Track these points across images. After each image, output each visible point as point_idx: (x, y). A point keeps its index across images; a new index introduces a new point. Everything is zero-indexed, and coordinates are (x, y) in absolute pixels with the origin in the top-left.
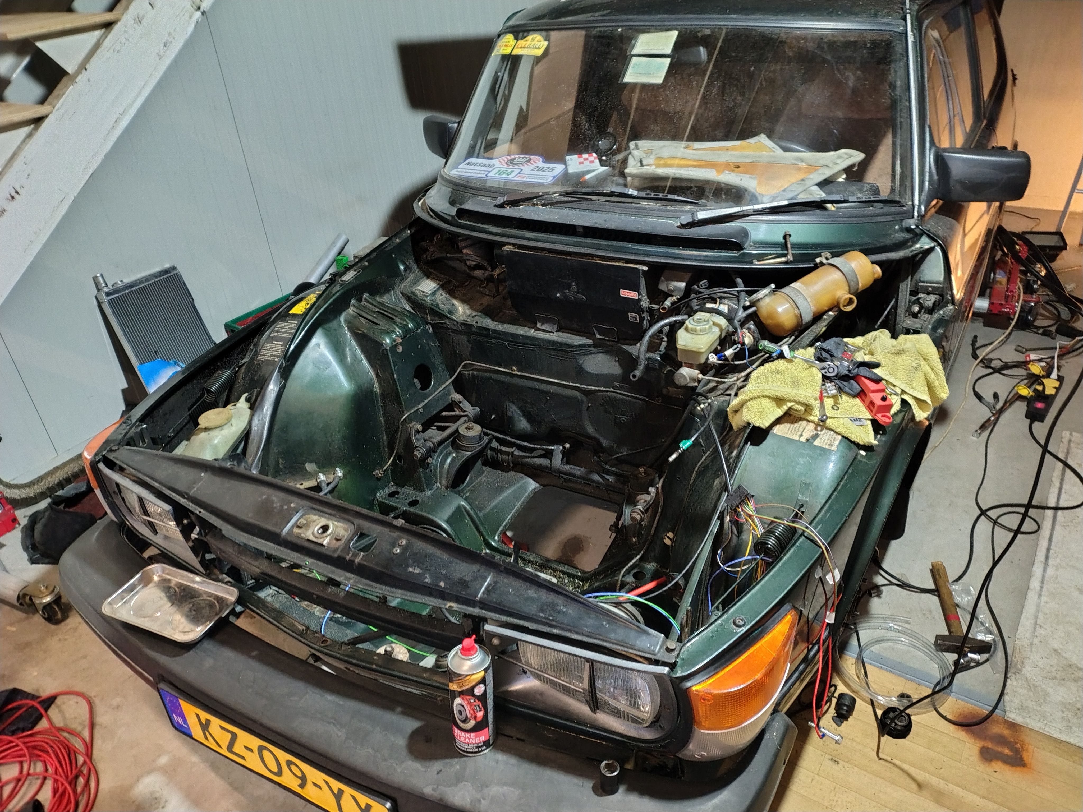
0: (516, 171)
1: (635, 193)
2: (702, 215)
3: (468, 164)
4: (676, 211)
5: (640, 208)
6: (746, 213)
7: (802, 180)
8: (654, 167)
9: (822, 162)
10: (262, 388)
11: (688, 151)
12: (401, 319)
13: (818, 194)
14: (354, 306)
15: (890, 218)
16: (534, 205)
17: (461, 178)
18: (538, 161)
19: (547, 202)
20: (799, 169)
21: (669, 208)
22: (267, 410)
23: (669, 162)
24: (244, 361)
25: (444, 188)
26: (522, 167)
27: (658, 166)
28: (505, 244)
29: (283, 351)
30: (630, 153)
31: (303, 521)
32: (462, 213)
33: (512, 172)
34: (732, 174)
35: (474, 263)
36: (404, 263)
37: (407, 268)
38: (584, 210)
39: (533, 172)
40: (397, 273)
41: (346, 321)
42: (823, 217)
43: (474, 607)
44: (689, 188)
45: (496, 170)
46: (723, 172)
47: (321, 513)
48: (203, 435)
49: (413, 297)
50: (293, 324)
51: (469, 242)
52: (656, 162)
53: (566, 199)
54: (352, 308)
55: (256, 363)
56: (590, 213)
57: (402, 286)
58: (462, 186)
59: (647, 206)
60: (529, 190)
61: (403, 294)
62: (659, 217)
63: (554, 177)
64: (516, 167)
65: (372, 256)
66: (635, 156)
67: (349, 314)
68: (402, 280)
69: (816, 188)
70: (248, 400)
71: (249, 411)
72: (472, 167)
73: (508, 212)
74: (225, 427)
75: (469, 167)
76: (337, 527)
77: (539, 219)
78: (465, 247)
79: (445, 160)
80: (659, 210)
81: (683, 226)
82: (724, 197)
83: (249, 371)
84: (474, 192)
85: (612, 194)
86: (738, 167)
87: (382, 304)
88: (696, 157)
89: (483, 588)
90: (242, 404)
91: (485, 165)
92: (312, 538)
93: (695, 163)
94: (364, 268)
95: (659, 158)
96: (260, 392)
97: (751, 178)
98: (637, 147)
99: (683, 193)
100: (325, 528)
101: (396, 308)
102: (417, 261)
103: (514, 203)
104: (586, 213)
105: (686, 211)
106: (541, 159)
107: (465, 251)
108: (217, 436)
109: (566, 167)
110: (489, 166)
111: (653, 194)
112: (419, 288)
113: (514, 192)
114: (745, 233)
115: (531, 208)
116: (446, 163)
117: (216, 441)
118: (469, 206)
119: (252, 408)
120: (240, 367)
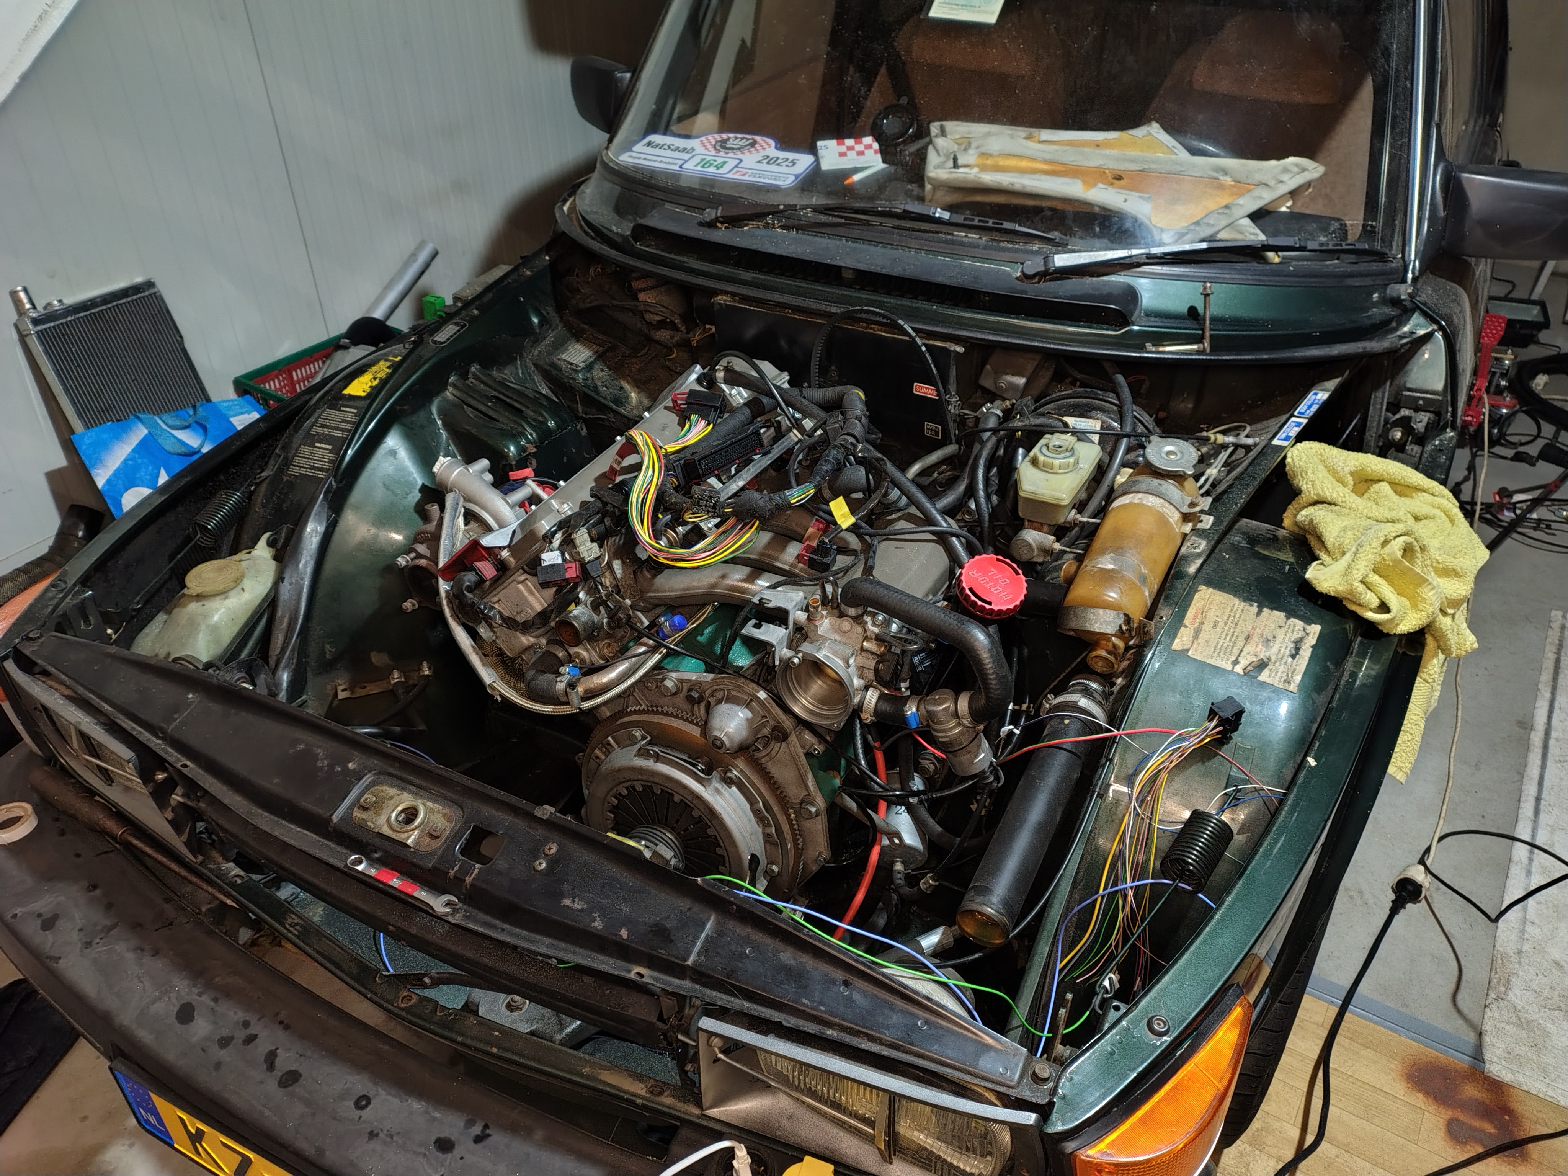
0: (732, 163)
1: (946, 215)
2: (1061, 260)
3: (649, 144)
4: (1016, 251)
5: (953, 242)
6: (1134, 260)
7: (1227, 207)
8: (976, 170)
9: (1258, 177)
10: (296, 525)
11: (1030, 144)
12: (534, 412)
13: (1254, 235)
14: (454, 386)
15: (1368, 281)
16: (767, 226)
17: (637, 169)
18: (768, 147)
19: (791, 222)
20: (1221, 187)
21: (1005, 244)
22: (305, 566)
23: (1002, 162)
24: (264, 474)
25: (607, 185)
26: (740, 156)
27: (984, 168)
28: (715, 292)
29: (331, 461)
30: (931, 142)
31: (369, 797)
32: (641, 232)
33: (725, 163)
34: (1110, 189)
35: (658, 318)
36: (539, 314)
37: (543, 321)
38: (855, 240)
39: (759, 166)
40: (527, 330)
41: (441, 412)
42: (1263, 273)
43: (682, 978)
44: (1038, 210)
45: (697, 159)
46: (1094, 185)
47: (403, 784)
48: (193, 607)
49: (554, 372)
50: (350, 413)
51: (650, 282)
52: (980, 161)
53: (823, 218)
54: (450, 389)
55: (285, 478)
56: (865, 247)
57: (536, 353)
58: (641, 183)
59: (966, 240)
60: (761, 199)
61: (536, 366)
62: (984, 259)
63: (797, 176)
64: (731, 155)
65: (485, 299)
66: (940, 148)
67: (445, 400)
68: (536, 342)
69: (1247, 222)
70: (271, 544)
71: (273, 565)
72: (657, 151)
73: (722, 235)
74: (232, 593)
75: (649, 150)
76: (432, 811)
77: (779, 252)
78: (643, 290)
79: (607, 136)
80: (985, 247)
81: (1026, 277)
82: (1098, 229)
83: (273, 494)
84: (660, 195)
85: (907, 215)
86: (1119, 178)
87: (502, 384)
88: (1048, 157)
89: (699, 944)
90: (262, 551)
91: (677, 149)
92: (386, 831)
93: (1045, 167)
94: (473, 320)
95: (984, 155)
96: (293, 531)
97: (1140, 197)
98: (943, 132)
99: (1028, 219)
100: (410, 815)
101: (527, 392)
102: (559, 310)
103: (734, 221)
104: (859, 246)
105: (1032, 252)
106: (772, 143)
107: (642, 297)
108: (217, 610)
109: (817, 160)
110: (684, 150)
111: (977, 219)
112: (563, 356)
113: (731, 201)
114: (1131, 295)
115: (763, 232)
116: (610, 141)
117: (216, 618)
118: (655, 220)
119: (278, 558)
120: (258, 485)
